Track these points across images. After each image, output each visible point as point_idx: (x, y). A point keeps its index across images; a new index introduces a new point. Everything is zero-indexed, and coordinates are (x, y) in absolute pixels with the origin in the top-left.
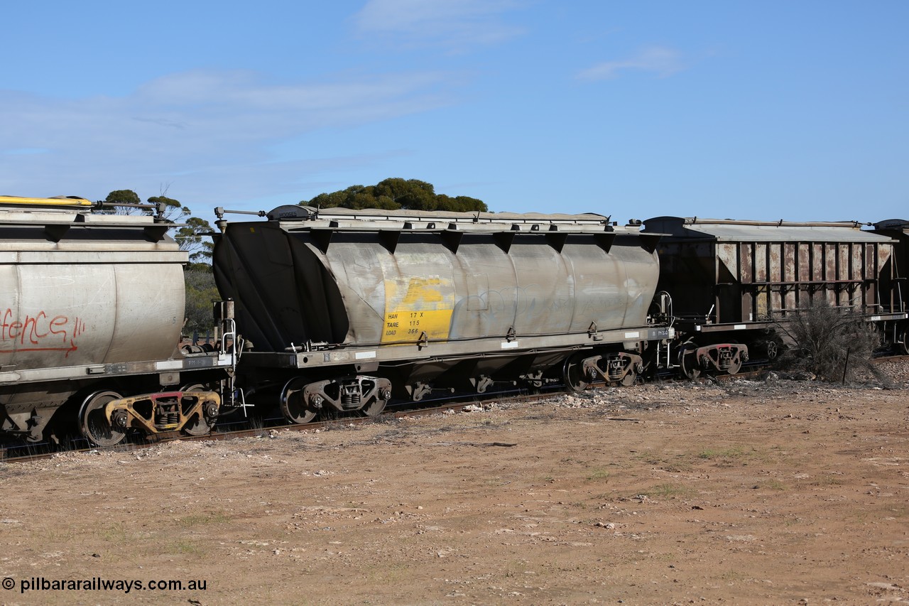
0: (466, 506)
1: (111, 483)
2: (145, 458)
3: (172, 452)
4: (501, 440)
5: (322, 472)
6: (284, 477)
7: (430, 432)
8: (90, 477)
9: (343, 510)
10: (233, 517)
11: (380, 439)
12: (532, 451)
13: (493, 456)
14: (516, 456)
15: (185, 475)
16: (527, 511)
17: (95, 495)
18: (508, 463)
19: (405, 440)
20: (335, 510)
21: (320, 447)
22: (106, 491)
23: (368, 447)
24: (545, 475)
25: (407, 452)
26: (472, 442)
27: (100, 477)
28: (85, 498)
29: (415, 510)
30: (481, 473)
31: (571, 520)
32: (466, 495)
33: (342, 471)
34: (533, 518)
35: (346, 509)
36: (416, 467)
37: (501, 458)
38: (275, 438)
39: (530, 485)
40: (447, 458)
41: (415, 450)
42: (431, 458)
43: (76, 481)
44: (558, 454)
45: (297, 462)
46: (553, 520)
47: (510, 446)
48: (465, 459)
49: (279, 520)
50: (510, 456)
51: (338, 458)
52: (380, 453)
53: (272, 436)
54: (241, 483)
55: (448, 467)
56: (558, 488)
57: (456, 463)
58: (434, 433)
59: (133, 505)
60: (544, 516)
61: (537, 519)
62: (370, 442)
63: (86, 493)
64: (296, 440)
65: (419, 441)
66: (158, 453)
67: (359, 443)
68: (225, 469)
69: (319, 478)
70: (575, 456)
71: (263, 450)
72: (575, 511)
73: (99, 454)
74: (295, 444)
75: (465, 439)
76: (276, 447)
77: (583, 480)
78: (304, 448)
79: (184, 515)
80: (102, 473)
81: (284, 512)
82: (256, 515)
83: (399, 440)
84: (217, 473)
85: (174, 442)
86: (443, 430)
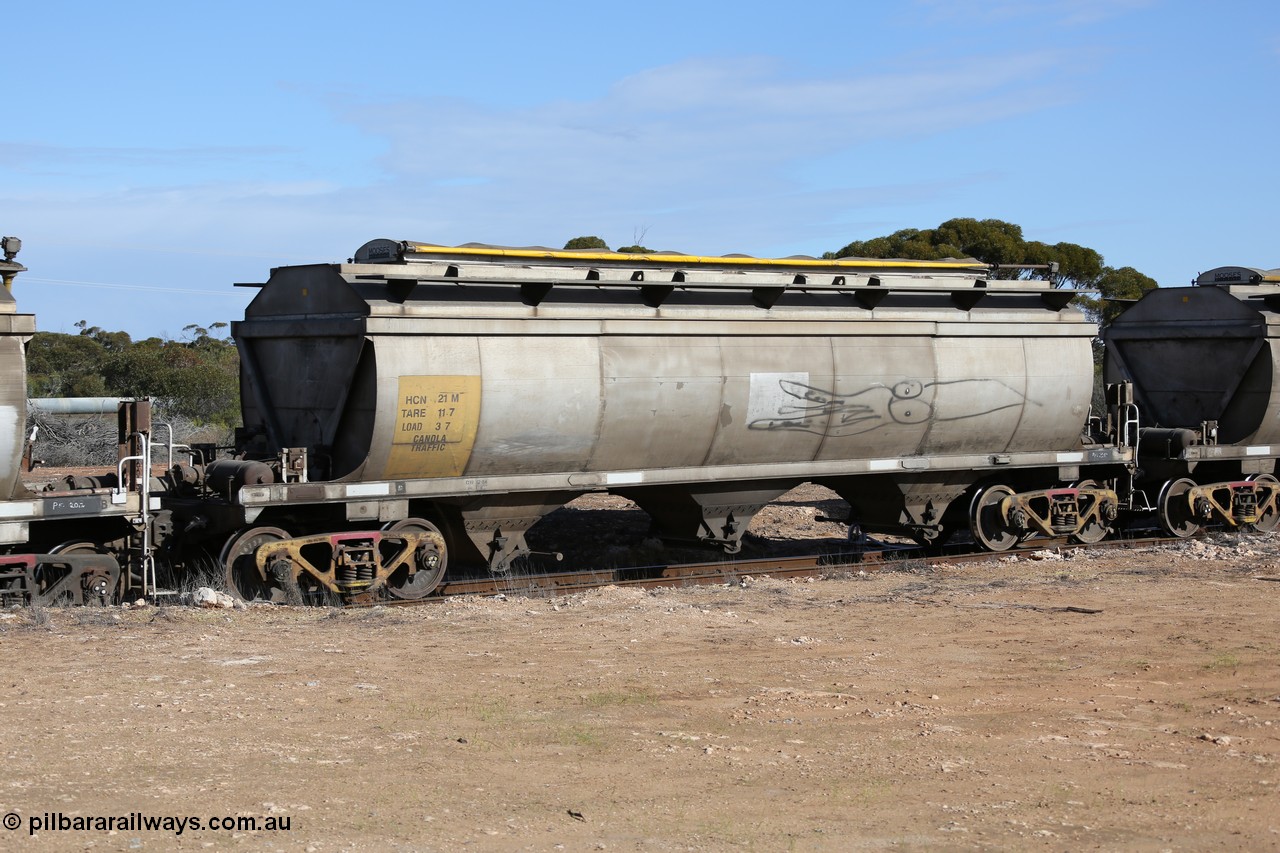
0: (1006, 699)
1: (512, 641)
2: (565, 608)
3: (602, 601)
4: (1079, 603)
5: (803, 639)
6: (748, 644)
7: (974, 588)
8: (487, 631)
9: (821, 694)
10: (663, 697)
11: (898, 595)
12: (1125, 621)
13: (1063, 627)
14: (1098, 628)
15: (612, 635)
16: (1096, 710)
17: (486, 656)
18: (1084, 638)
19: (934, 598)
20: (809, 695)
21: (810, 603)
22: (501, 651)
23: (878, 606)
24: (1137, 658)
25: (935, 615)
26: (1034, 605)
27: (499, 631)
28: (472, 660)
29: (926, 701)
30: (1040, 651)
31: (1162, 728)
32: (1009, 683)
33: (834, 638)
34: (1103, 722)
35: (827, 694)
36: (943, 637)
37: (1076, 629)
38: (747, 587)
39: (1111, 672)
40: (992, 627)
41: (948, 612)
42: (969, 625)
43: (465, 636)
44: (1165, 627)
45: (773, 623)
46: (1134, 726)
47: (1092, 612)
48: (1019, 628)
49: (726, 705)
50: (1090, 627)
51: (831, 620)
52: (894, 615)
53: (744, 585)
54: (686, 649)
55: (992, 639)
56: (1156, 679)
57: (1004, 634)
58: (979, 589)
59: (532, 673)
60: (1121, 719)
61: (1109, 723)
62: (882, 599)
63: (474, 653)
64: (778, 591)
65: (956, 600)
66: (583, 602)
67: (867, 598)
68: (669, 629)
69: (797, 648)
70: (1192, 632)
71: (727, 604)
72: (1173, 714)
73: (505, 600)
74: (775, 597)
75: (1025, 600)
76: (747, 600)
77: (1196, 669)
78: (786, 604)
79: (595, 692)
80: (502, 626)
81: (736, 694)
82: (696, 696)
83: (926, 597)
84: (656, 633)
85: (606, 588)
86: (994, 585)
